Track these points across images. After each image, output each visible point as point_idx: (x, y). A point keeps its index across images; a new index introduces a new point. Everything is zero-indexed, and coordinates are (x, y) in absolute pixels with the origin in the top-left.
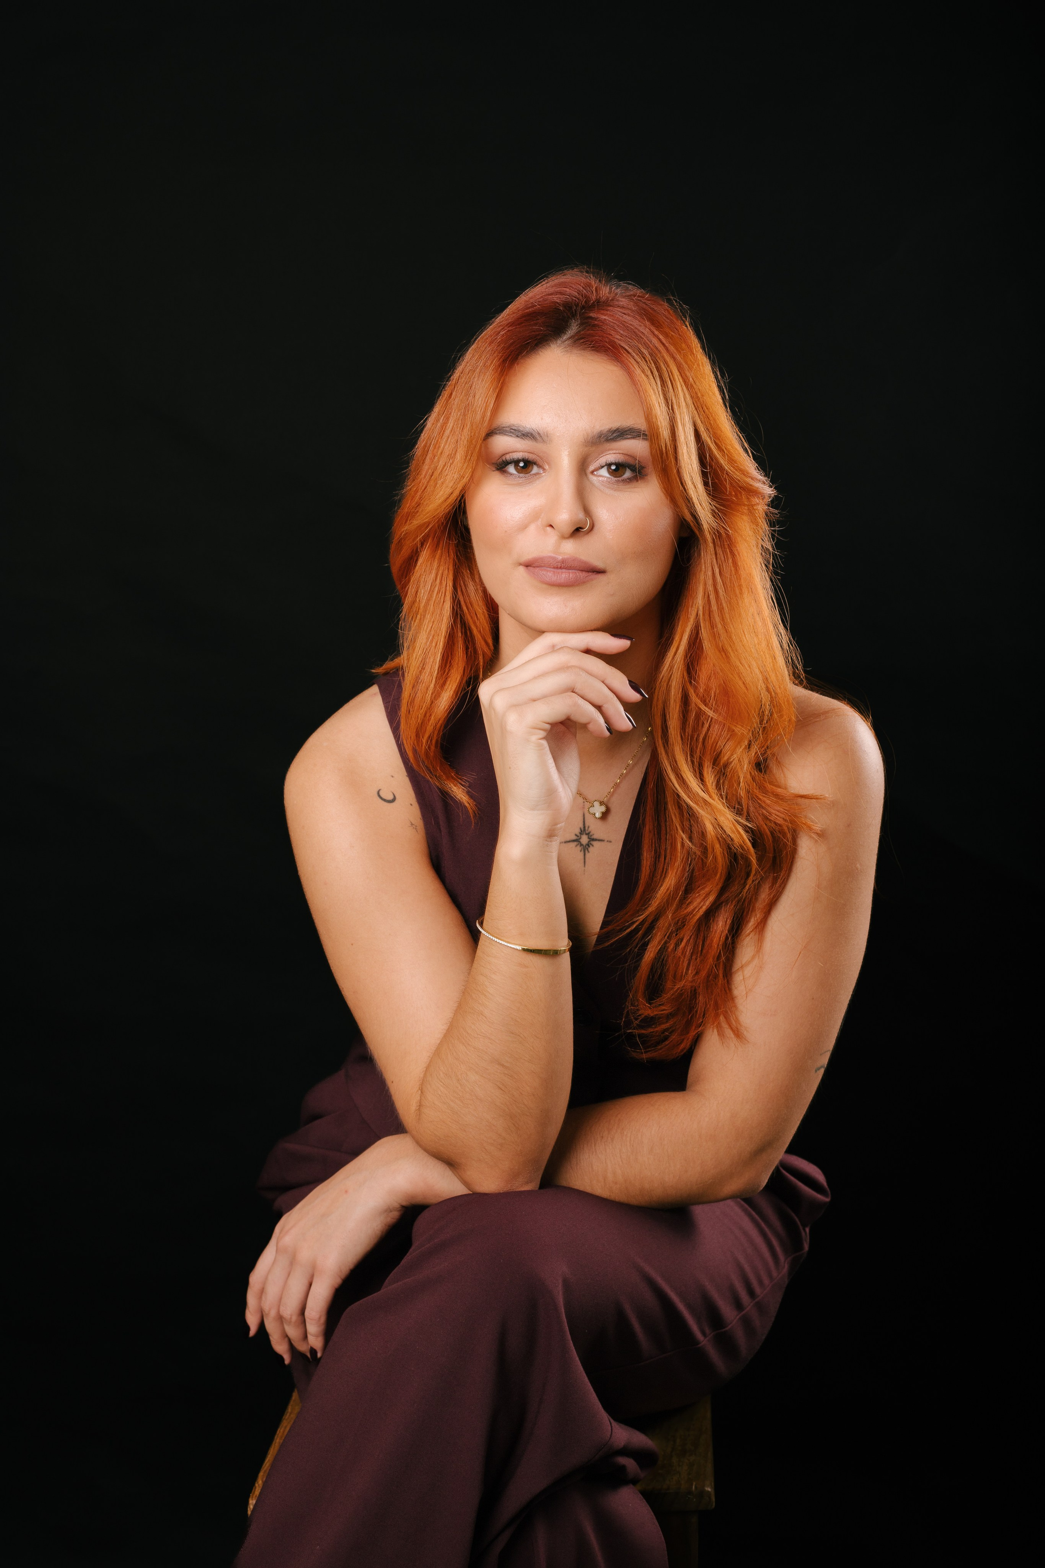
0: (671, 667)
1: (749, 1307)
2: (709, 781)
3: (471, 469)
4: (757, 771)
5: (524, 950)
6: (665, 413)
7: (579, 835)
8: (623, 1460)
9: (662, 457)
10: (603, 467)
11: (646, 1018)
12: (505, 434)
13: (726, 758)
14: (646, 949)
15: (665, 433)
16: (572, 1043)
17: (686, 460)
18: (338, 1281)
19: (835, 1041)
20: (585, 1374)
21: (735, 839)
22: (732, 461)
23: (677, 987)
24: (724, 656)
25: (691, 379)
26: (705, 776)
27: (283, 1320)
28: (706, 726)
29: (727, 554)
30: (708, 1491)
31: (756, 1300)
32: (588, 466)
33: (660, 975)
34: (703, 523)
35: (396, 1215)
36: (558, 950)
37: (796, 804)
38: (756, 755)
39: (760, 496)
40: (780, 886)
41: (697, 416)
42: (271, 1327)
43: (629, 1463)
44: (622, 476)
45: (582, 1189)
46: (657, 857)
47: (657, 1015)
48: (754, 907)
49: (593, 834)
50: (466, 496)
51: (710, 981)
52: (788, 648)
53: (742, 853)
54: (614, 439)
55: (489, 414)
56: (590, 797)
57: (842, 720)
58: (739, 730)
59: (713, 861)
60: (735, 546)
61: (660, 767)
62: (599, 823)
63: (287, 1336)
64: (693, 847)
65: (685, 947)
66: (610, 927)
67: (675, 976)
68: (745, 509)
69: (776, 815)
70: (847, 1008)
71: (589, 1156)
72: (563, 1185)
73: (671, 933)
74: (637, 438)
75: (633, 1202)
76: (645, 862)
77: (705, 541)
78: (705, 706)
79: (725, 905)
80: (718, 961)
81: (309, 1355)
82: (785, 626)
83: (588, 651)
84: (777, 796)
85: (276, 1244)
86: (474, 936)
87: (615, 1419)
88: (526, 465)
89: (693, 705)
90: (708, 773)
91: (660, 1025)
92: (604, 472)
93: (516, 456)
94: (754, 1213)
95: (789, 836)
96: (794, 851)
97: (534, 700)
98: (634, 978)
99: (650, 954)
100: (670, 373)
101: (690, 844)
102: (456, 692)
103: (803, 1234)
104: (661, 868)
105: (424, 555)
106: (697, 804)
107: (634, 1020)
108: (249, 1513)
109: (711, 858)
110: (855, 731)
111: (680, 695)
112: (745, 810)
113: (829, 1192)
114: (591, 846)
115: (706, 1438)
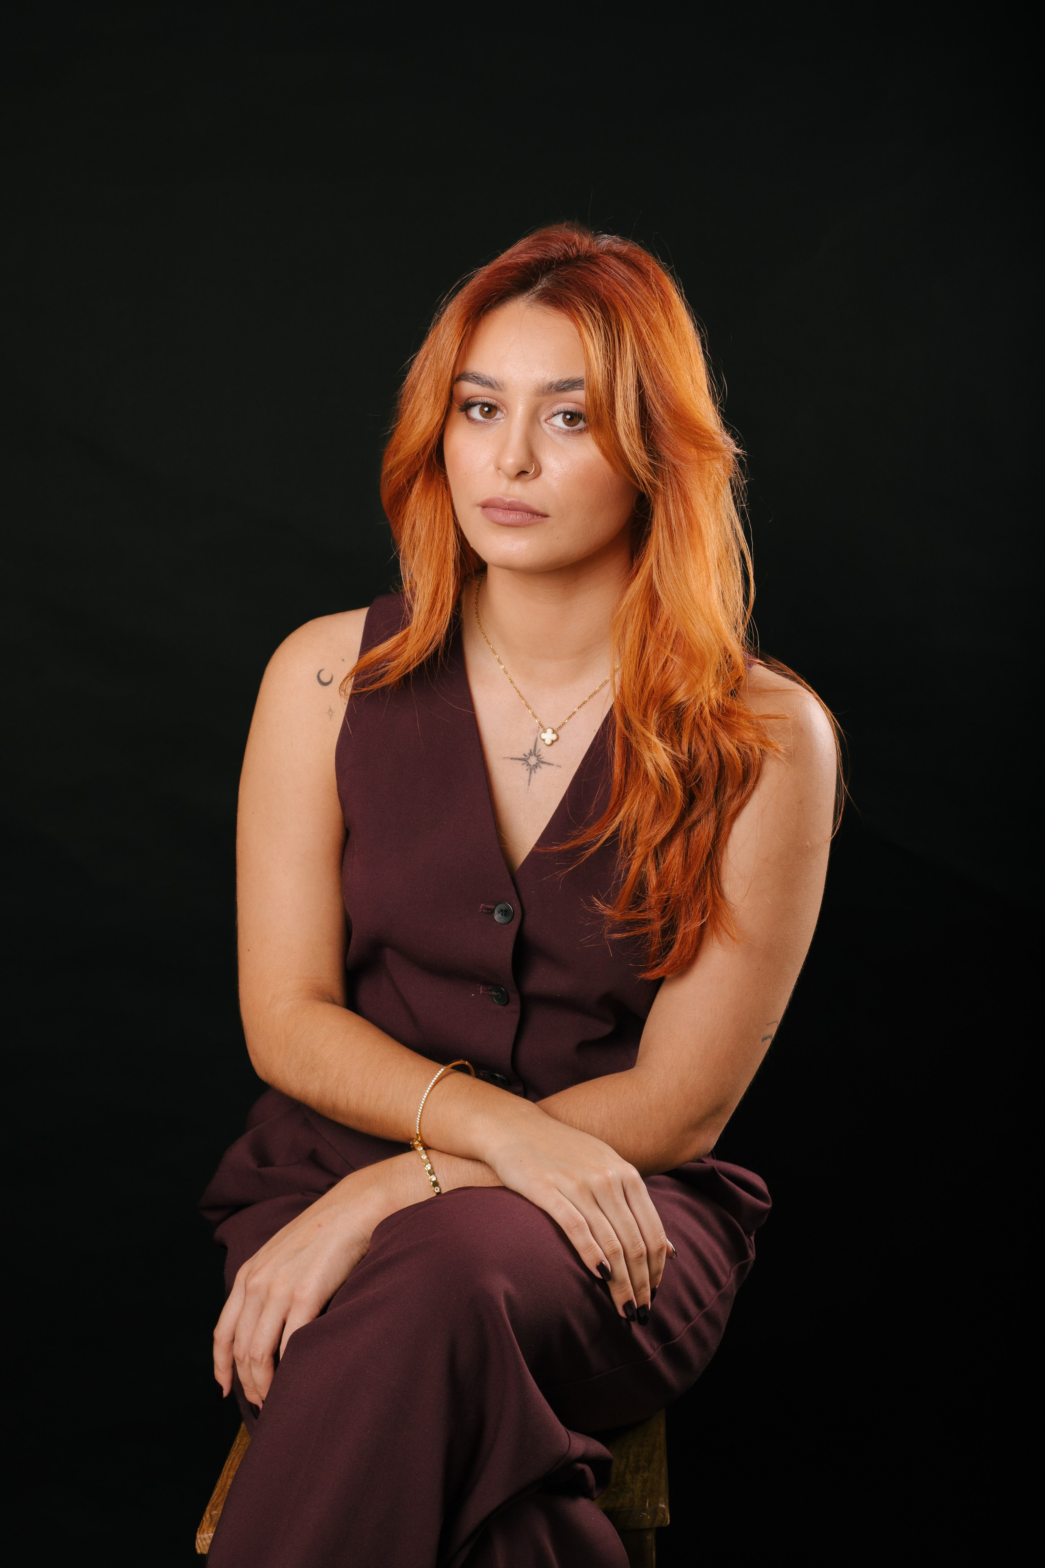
1: (698, 1318)
7: (528, 755)
10: (557, 415)
19: (783, 1013)
30: (663, 1508)
31: (704, 1311)
32: (539, 415)
44: (577, 424)
49: (543, 758)
54: (565, 390)
56: (545, 723)
62: (550, 748)
88: (490, 409)
92: (559, 421)
93: (480, 399)
103: (747, 1240)
113: (770, 1198)
114: (538, 767)
115: (660, 1454)
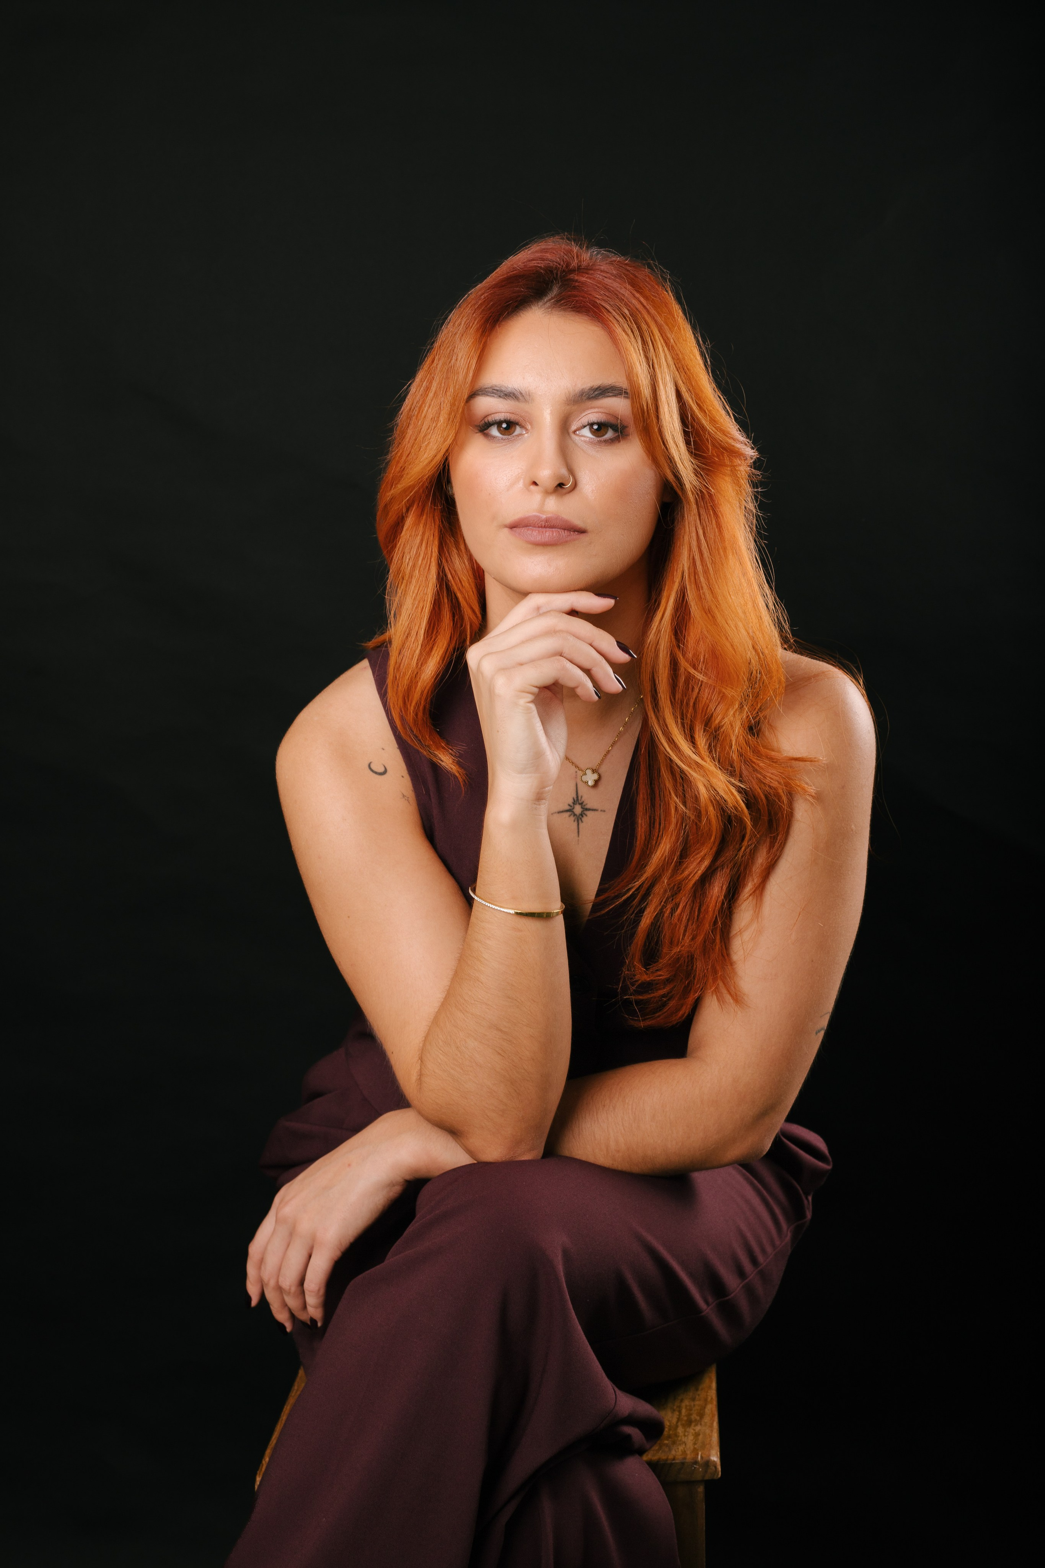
0: (659, 631)
1: (752, 1275)
2: (701, 744)
3: (454, 431)
4: (750, 736)
5: (517, 913)
6: (646, 372)
7: (572, 804)
8: (628, 1430)
9: (643, 416)
10: (585, 427)
11: (643, 984)
12: (488, 395)
13: (717, 722)
14: (642, 916)
15: (646, 392)
16: (570, 1007)
17: (667, 419)
18: (338, 1254)
19: (834, 1003)
20: (587, 1343)
21: (728, 800)
22: (713, 421)
23: (674, 951)
24: (711, 618)
25: (672, 340)
26: (696, 739)
27: (283, 1291)
28: (696, 690)
29: (710, 515)
30: (714, 1461)
31: (759, 1269)
32: (570, 426)
33: (657, 941)
34: (685, 483)
35: (398, 1189)
36: (550, 913)
37: (791, 767)
38: (748, 719)
39: (742, 457)
40: (777, 850)
41: (678, 376)
42: (271, 1296)
43: (634, 1432)
44: (604, 435)
45: (584, 1158)
46: (651, 825)
47: (655, 980)
48: (750, 871)
50: (450, 458)
51: (706, 948)
52: (774, 608)
53: (736, 815)
54: (596, 397)
55: (471, 374)
56: (582, 766)
57: (832, 682)
58: (730, 692)
59: (706, 824)
60: (718, 508)
61: (651, 732)
62: (593, 791)
63: (286, 1305)
64: (687, 811)
65: (681, 913)
66: (606, 895)
67: (671, 943)
68: (728, 470)
69: (770, 778)
70: (845, 970)
71: (591, 1124)
72: (562, 1155)
73: (668, 899)
74: (619, 396)
75: (636, 1170)
76: (639, 829)
77: (689, 502)
78: (695, 670)
79: (720, 871)
80: (715, 926)
81: (309, 1323)
82: (771, 587)
83: (573, 613)
84: (771, 759)
85: (275, 1215)
86: (469, 902)
87: (620, 1389)
88: (509, 426)
89: (682, 670)
90: (699, 737)
91: (657, 990)
92: (586, 432)
93: (498, 417)
94: (756, 1182)
95: (785, 799)
96: (790, 816)
97: (521, 664)
98: (630, 946)
99: (646, 920)
100: (651, 334)
101: (683, 808)
102: (443, 658)
103: (806, 1202)
104: (656, 834)
105: (409, 521)
106: (690, 767)
107: (630, 986)
108: (256, 1487)
109: (704, 821)
110: (845, 693)
111: (668, 659)
112: (737, 772)
113: (831, 1160)
114: (584, 816)
115: (712, 1408)
